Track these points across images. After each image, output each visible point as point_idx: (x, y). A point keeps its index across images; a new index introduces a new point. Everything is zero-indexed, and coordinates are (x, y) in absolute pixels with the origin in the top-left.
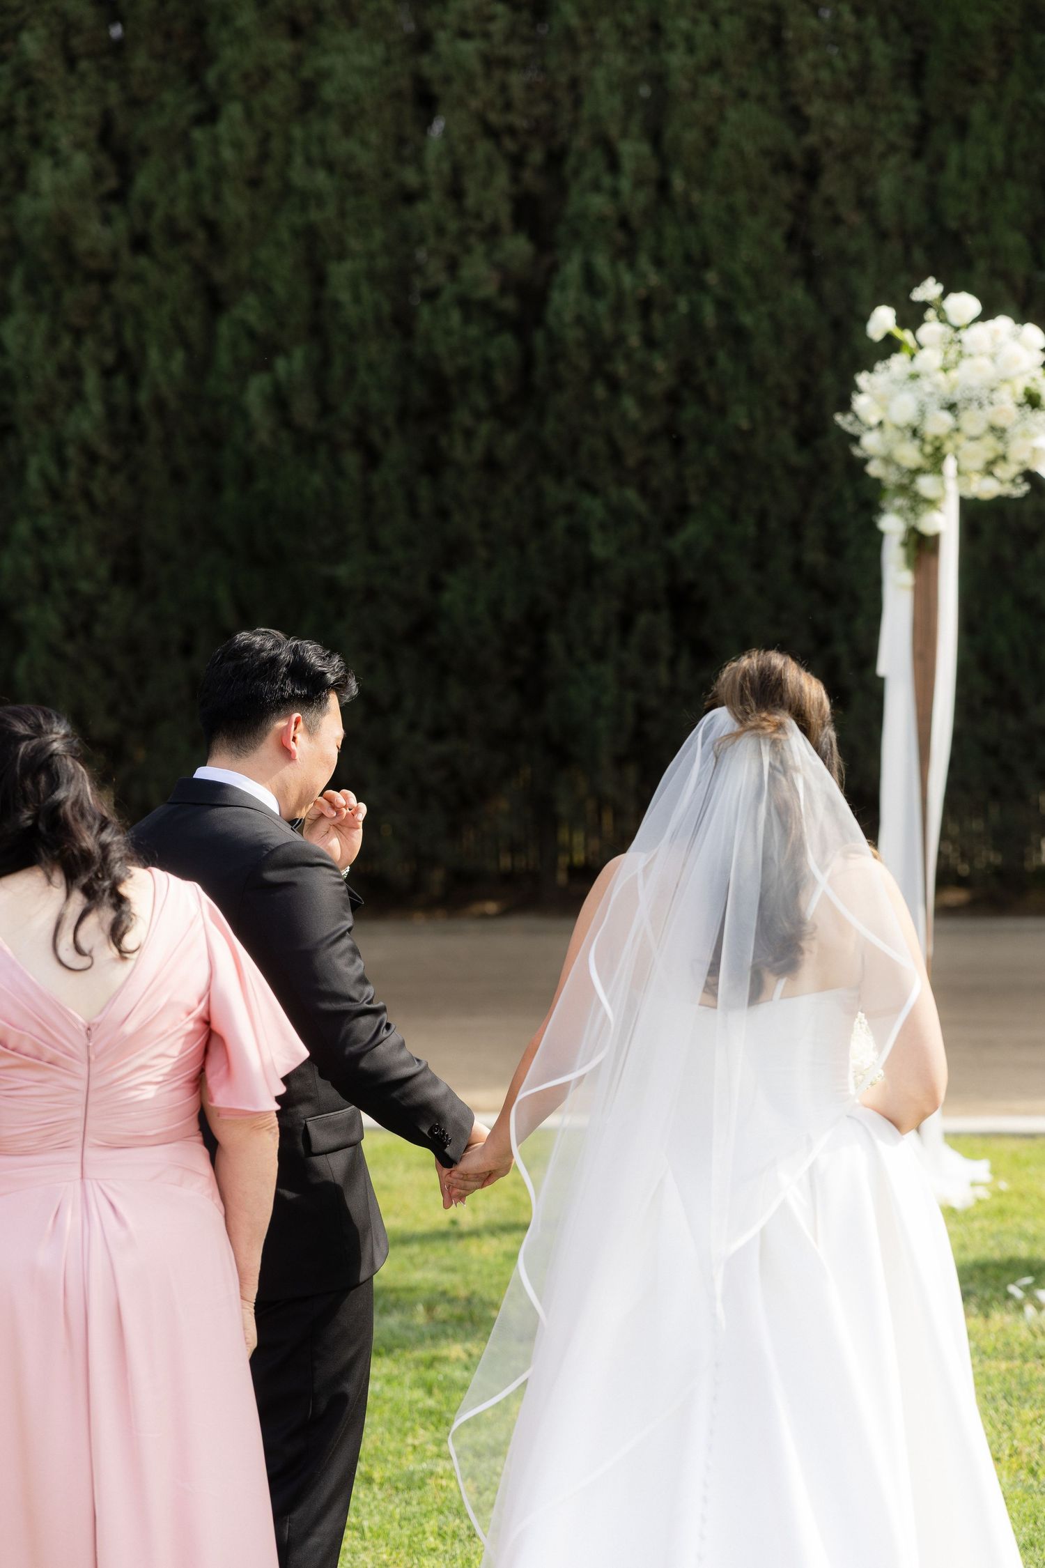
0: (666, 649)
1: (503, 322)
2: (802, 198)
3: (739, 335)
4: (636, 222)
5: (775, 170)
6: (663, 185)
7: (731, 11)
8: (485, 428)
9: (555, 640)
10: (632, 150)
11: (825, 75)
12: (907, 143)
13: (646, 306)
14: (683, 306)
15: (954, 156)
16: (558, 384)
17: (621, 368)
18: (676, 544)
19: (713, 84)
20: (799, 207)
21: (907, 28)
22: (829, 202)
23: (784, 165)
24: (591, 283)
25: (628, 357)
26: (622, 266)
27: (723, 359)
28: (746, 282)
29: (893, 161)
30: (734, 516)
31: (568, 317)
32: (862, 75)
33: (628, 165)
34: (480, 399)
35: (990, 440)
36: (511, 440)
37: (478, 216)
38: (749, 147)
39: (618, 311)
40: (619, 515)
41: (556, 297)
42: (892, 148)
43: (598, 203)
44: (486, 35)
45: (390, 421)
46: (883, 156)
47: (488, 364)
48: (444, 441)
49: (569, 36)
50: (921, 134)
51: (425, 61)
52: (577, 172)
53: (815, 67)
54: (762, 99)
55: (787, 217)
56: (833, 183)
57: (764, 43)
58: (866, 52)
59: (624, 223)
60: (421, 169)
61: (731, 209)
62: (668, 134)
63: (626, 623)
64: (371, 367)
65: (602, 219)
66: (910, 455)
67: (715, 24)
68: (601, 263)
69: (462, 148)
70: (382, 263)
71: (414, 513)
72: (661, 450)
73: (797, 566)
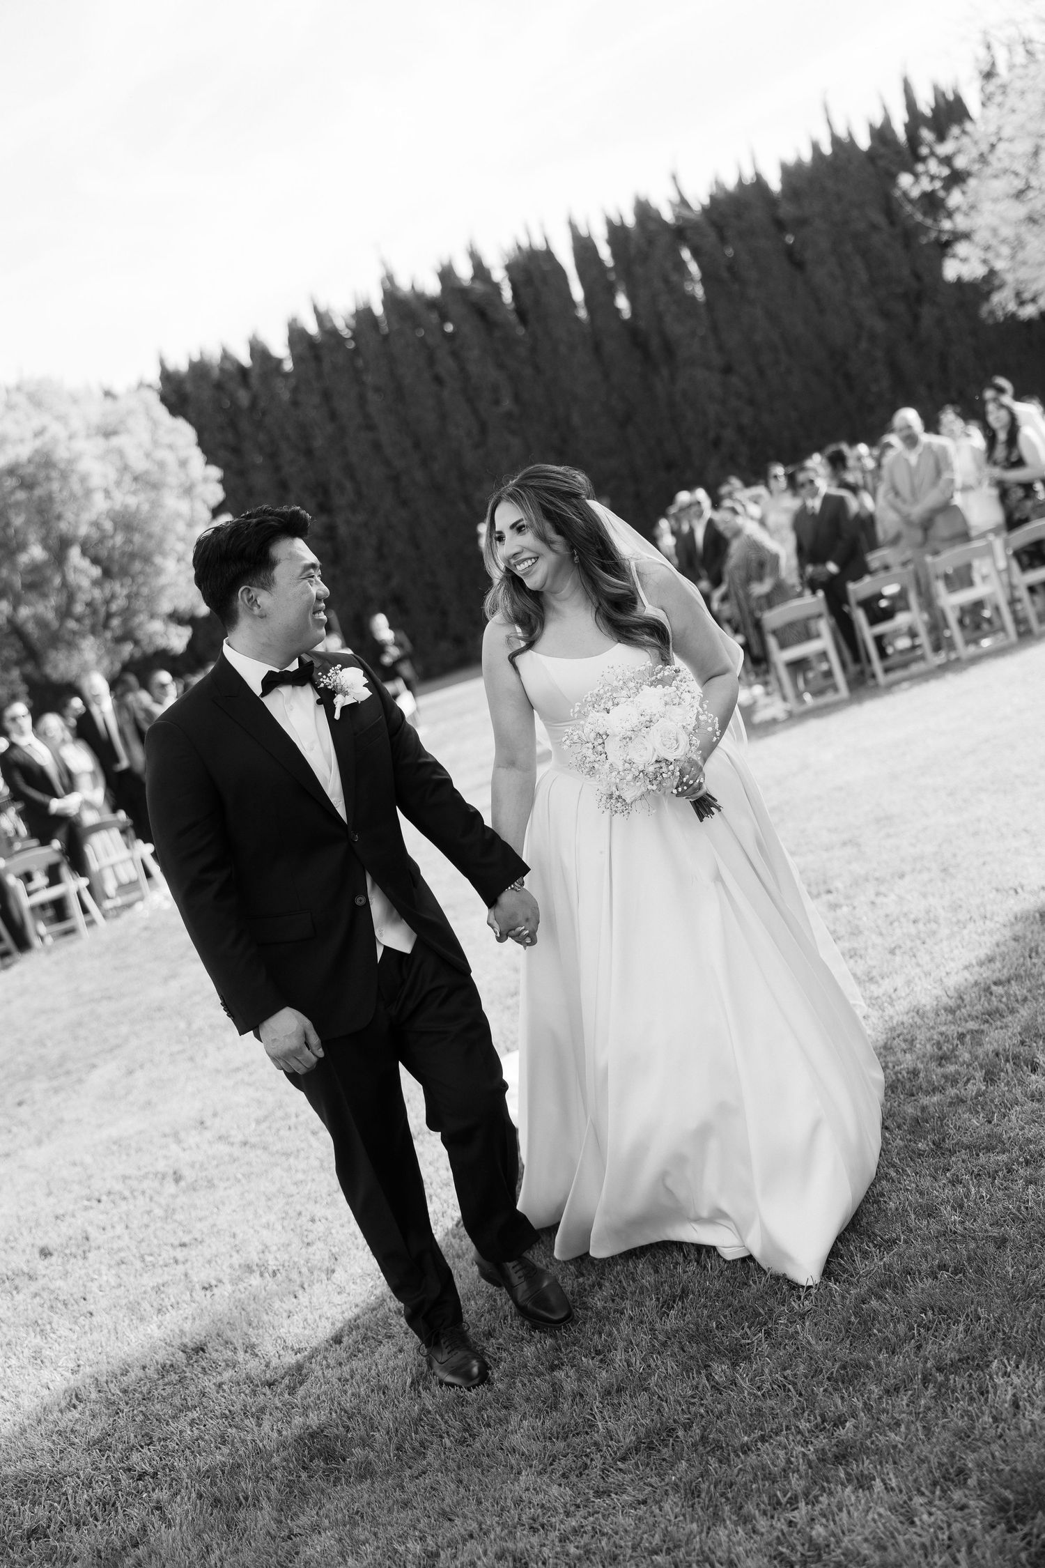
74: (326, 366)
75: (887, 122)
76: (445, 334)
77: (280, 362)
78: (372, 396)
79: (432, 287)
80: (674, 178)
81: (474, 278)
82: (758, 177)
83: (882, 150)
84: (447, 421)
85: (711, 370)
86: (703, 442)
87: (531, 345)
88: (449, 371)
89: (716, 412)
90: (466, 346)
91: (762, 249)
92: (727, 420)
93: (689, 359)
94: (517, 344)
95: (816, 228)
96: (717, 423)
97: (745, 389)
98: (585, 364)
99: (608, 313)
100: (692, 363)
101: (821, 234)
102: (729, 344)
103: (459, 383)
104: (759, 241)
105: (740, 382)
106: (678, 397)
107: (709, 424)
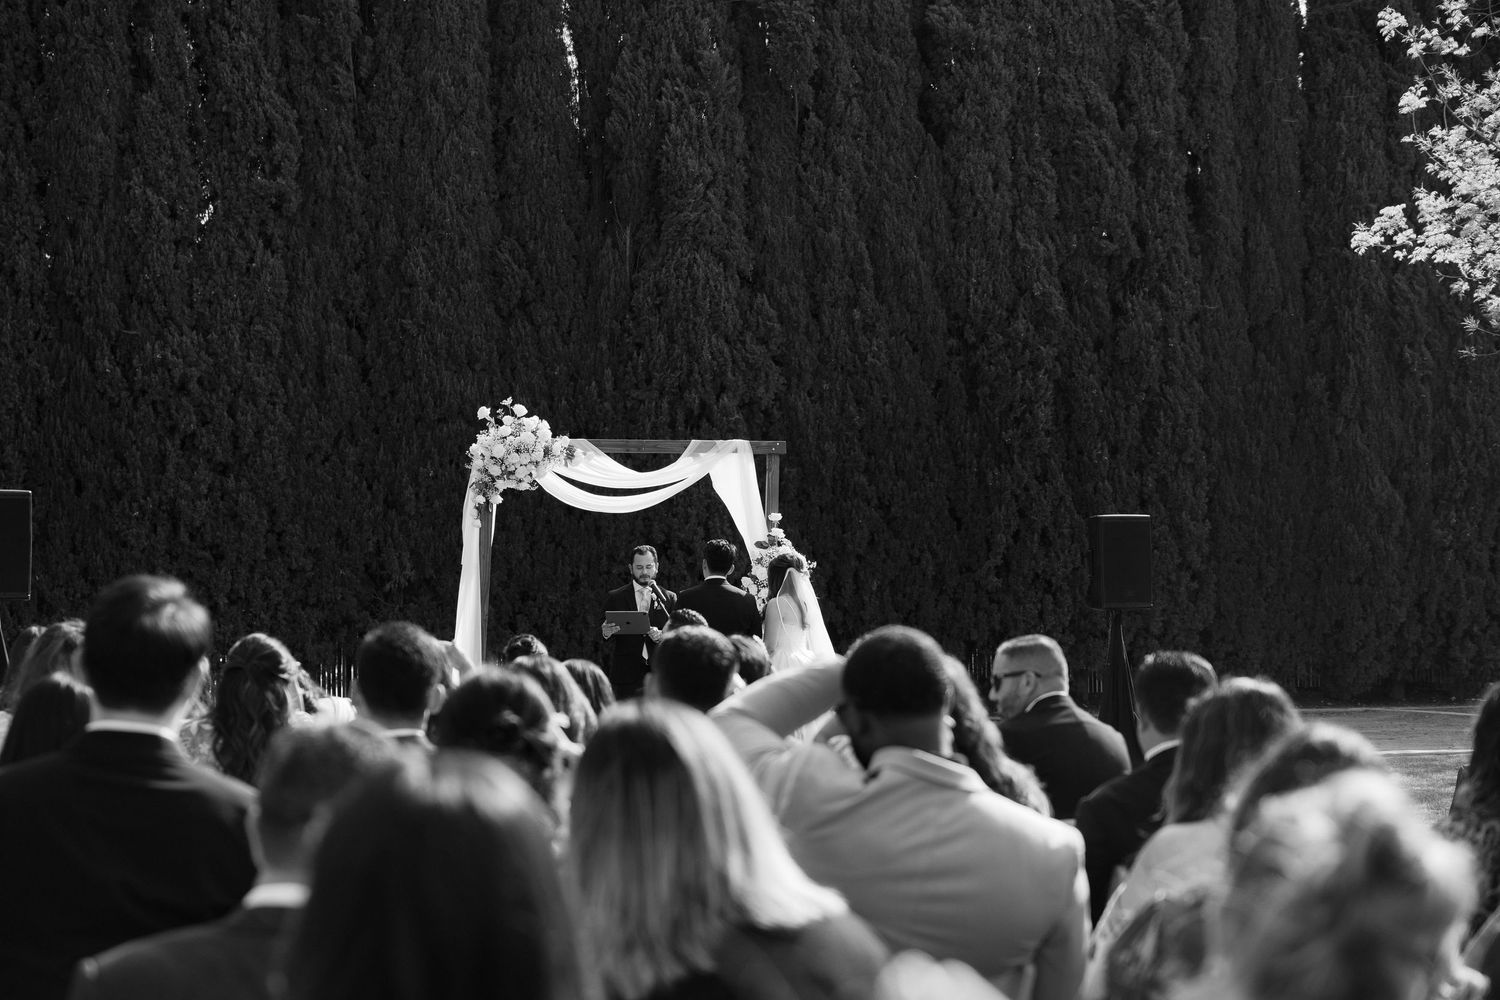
84: (128, 159)
85: (725, 268)
86: (665, 405)
87: (363, 73)
88: (168, 55)
89: (712, 354)
90: (225, 24)
91: (881, 66)
92: (730, 374)
93: (690, 229)
94: (338, 58)
95: (988, 69)
96: (708, 376)
97: (777, 326)
98: (466, 157)
99: (543, 72)
100: (695, 238)
101: (994, 85)
102: (771, 230)
103: (181, 90)
104: (879, 51)
105: (773, 313)
106: (639, 295)
107: (691, 372)
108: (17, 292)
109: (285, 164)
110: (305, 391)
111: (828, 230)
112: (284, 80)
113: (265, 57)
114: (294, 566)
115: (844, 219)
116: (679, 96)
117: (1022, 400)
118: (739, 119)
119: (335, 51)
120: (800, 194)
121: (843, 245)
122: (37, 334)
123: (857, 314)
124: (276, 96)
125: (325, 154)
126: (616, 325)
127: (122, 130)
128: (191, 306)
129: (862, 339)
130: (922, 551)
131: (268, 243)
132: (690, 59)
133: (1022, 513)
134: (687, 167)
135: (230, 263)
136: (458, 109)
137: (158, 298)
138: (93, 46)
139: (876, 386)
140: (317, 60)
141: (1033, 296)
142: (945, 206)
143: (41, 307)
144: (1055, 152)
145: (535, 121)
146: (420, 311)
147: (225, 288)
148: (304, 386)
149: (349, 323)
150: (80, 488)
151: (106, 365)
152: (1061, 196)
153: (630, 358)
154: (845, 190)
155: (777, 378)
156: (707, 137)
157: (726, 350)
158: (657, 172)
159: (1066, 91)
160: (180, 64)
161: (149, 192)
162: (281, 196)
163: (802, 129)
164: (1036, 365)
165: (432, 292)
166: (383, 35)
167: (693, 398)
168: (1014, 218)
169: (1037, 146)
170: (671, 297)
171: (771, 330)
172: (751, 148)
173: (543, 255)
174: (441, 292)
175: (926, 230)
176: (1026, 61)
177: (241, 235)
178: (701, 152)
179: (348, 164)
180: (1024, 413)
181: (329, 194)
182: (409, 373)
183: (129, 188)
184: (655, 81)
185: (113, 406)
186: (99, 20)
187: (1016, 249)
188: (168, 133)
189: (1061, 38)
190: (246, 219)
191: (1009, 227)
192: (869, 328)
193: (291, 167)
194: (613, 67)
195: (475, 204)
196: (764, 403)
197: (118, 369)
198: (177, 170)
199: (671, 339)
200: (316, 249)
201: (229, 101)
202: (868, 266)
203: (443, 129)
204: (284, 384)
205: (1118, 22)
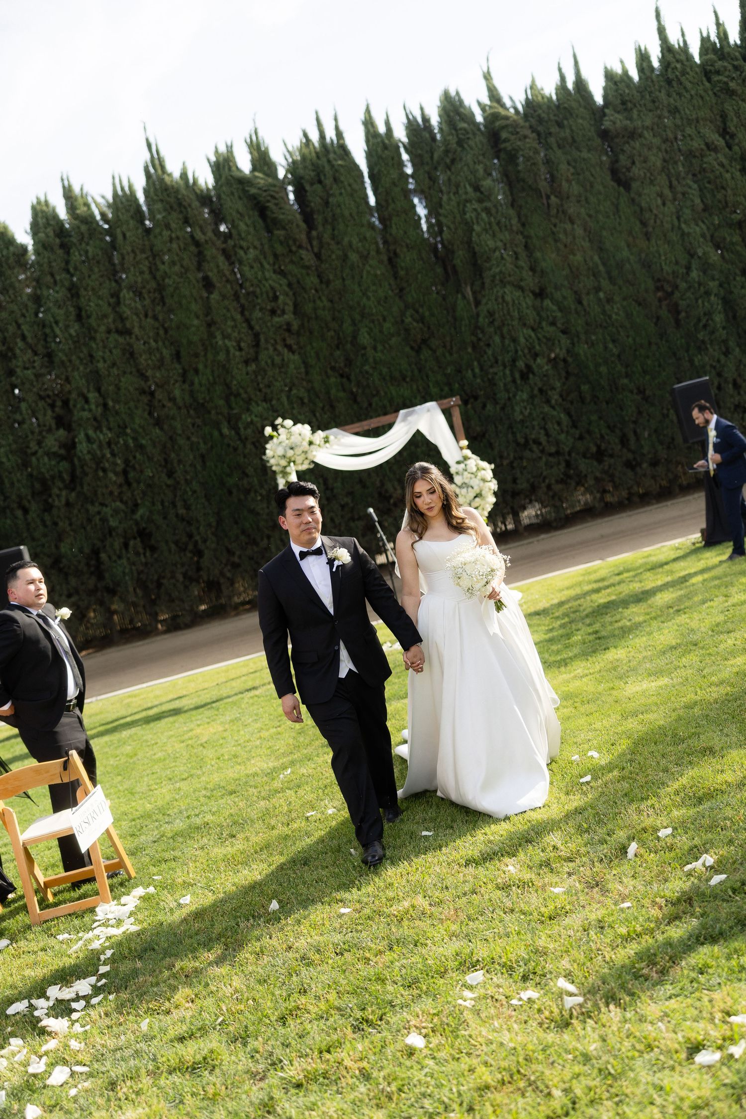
0: (141, 551)
1: (62, 458)
2: (150, 401)
3: (141, 447)
4: (99, 418)
5: (140, 394)
6: (105, 405)
7: (115, 347)
8: (64, 493)
9: (103, 556)
10: (92, 396)
11: (150, 362)
12: (180, 379)
13: (109, 444)
14: (122, 442)
15: (196, 381)
16: (86, 474)
17: (107, 465)
18: (137, 516)
19: (115, 371)
20: (150, 404)
21: (172, 344)
22: (160, 401)
23: (143, 392)
24: (89, 439)
25: (107, 461)
26: (98, 432)
27: (138, 456)
28: (141, 430)
29: (177, 385)
30: (153, 504)
31: (85, 452)
32: (162, 360)
33: (92, 401)
34: (61, 485)
35: (303, 456)
36: (73, 494)
37: (45, 426)
38: (131, 389)
39: (100, 447)
40: (116, 511)
41: (79, 447)
42: (176, 381)
43: (86, 414)
44: (34, 367)
45: (29, 497)
46: (174, 384)
47: (60, 472)
48: (50, 500)
49: (63, 362)
50: (184, 375)
51: (14, 378)
52: (75, 406)
53: (146, 360)
54: (131, 373)
55: (147, 408)
56: (159, 395)
57: (127, 355)
58: (161, 353)
59: (95, 419)
60: (21, 414)
61: (129, 408)
62: (103, 389)
63: (126, 545)
64: (18, 481)
65: (88, 419)
66: (283, 463)
67: (111, 352)
68: (91, 432)
69: (33, 405)
70: (14, 446)
71: (45, 526)
72: (125, 488)
73: (177, 515)
74: (76, 257)
75: (723, 35)
76: (217, 232)
77: (24, 249)
78: (126, 295)
79: (206, 179)
80: (487, 77)
81: (254, 169)
82: (580, 83)
83: (719, 64)
84: (213, 329)
85: (523, 291)
86: (508, 372)
87: (316, 250)
88: (218, 272)
89: (525, 338)
90: (241, 248)
91: (584, 159)
92: (538, 347)
93: (498, 277)
94: (300, 247)
95: (644, 142)
96: (526, 351)
97: (559, 314)
98: (376, 276)
99: (405, 221)
100: (501, 281)
101: (649, 149)
102: (544, 264)
103: (229, 286)
104: (580, 151)
105: (555, 308)
106: (481, 319)
107: (516, 351)
108: (180, 408)
109: (286, 308)
110: (326, 416)
111: (574, 255)
112: (277, 267)
113: (265, 258)
114: (343, 503)
115: (582, 247)
116: (475, 210)
117: (705, 314)
118: (512, 212)
119: (298, 243)
120: (556, 241)
121: (585, 261)
122: (193, 425)
123: (601, 295)
124: (274, 276)
125: (306, 296)
126: (474, 339)
127: (207, 315)
128: (260, 390)
129: (608, 307)
130: (668, 410)
131: (289, 348)
132: (477, 188)
133: (719, 375)
134: (487, 246)
135: (273, 364)
136: (365, 253)
137: (241, 391)
138: (182, 280)
139: (620, 329)
140: (291, 251)
141: (699, 257)
142: (638, 223)
143: (192, 412)
144: (694, 175)
145: (407, 246)
146: (371, 360)
147: (273, 377)
148: (325, 413)
149: (342, 376)
150: (230, 493)
151: (226, 431)
152: (702, 198)
153: (485, 352)
154: (579, 231)
155: (565, 341)
156: (496, 228)
157: (533, 335)
158: (475, 253)
159: (692, 139)
160: (225, 275)
161: (226, 341)
162: (289, 324)
163: (549, 205)
164: (708, 293)
165: (375, 348)
166: (320, 228)
167: (521, 364)
168: (678, 218)
169: (683, 174)
170: (497, 316)
171: (555, 317)
172: (523, 225)
173: (427, 314)
174: (380, 347)
175: (630, 239)
176: (665, 131)
177: (275, 349)
178: (494, 235)
179: (320, 298)
180: (707, 321)
181: (313, 316)
182: (374, 392)
183: (217, 343)
184: (461, 207)
185: (235, 449)
186: (182, 266)
187: (683, 234)
188: (228, 310)
189: (682, 112)
190: (275, 341)
191: (676, 223)
192: (609, 300)
193: (290, 308)
194: (441, 206)
195: (386, 298)
196: (561, 356)
197: (233, 432)
198: (236, 326)
199: (503, 337)
200: (315, 345)
201: (252, 285)
202: (601, 268)
203: (361, 265)
204: (315, 415)
205: (715, 94)
